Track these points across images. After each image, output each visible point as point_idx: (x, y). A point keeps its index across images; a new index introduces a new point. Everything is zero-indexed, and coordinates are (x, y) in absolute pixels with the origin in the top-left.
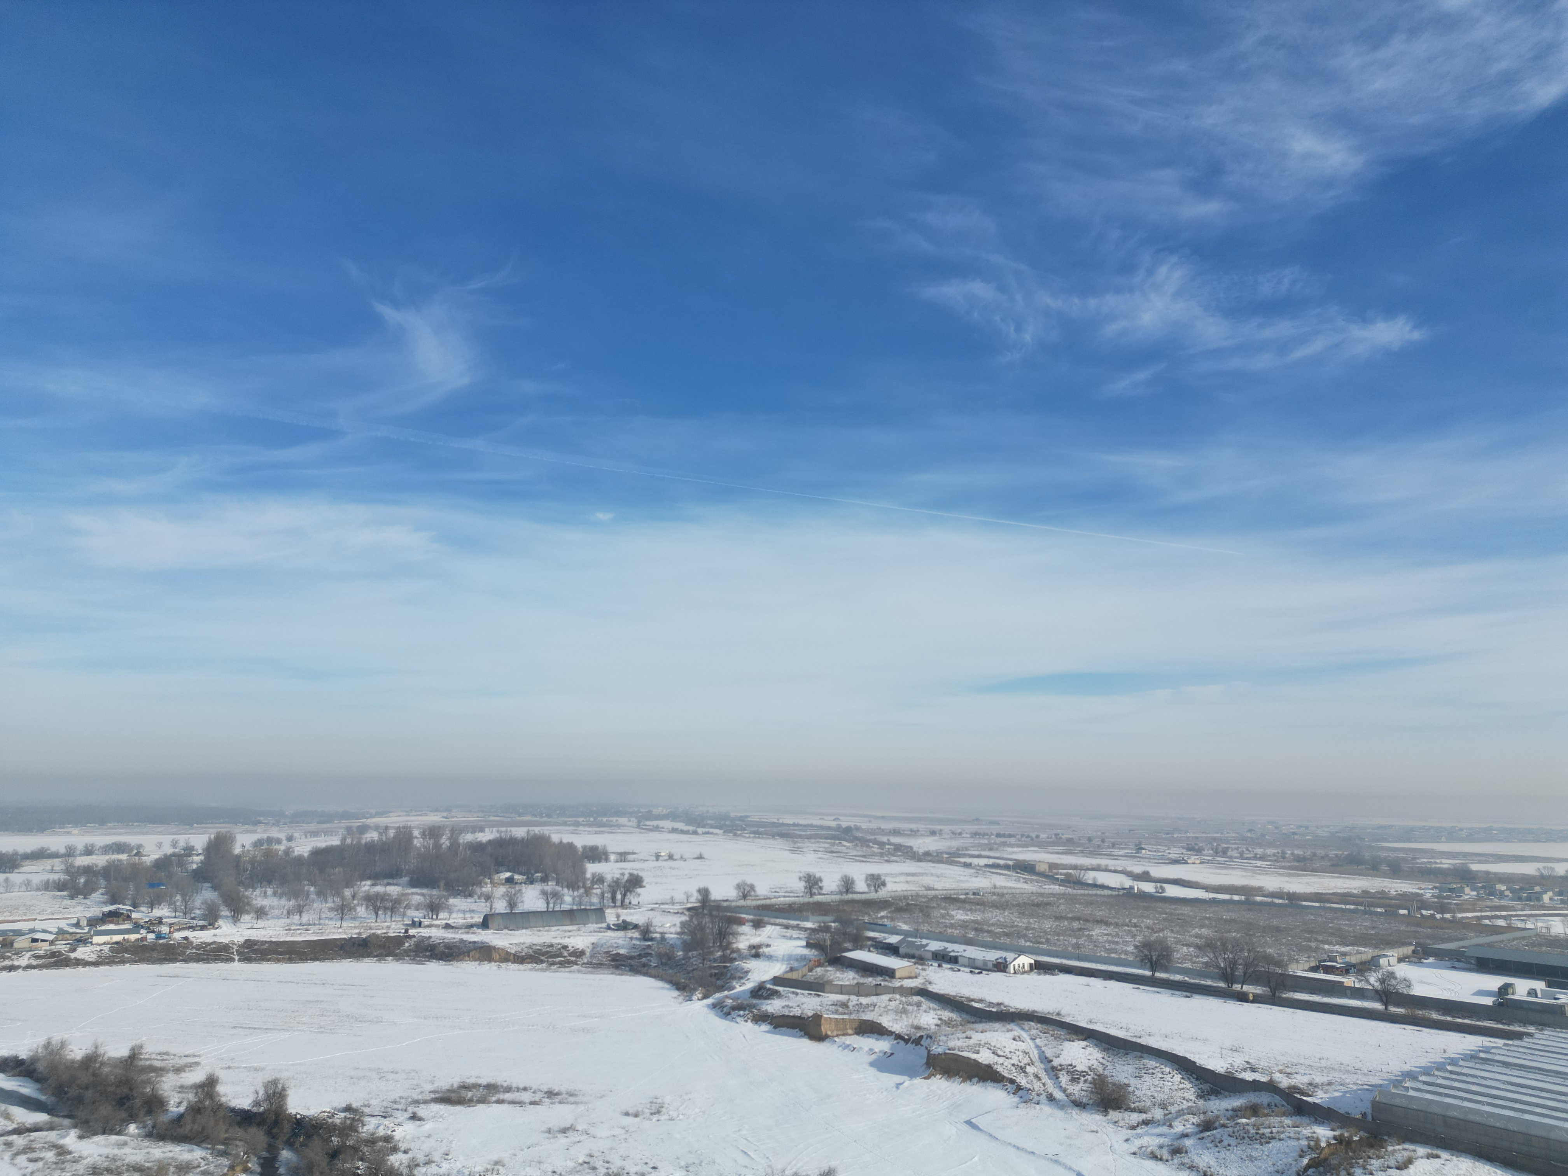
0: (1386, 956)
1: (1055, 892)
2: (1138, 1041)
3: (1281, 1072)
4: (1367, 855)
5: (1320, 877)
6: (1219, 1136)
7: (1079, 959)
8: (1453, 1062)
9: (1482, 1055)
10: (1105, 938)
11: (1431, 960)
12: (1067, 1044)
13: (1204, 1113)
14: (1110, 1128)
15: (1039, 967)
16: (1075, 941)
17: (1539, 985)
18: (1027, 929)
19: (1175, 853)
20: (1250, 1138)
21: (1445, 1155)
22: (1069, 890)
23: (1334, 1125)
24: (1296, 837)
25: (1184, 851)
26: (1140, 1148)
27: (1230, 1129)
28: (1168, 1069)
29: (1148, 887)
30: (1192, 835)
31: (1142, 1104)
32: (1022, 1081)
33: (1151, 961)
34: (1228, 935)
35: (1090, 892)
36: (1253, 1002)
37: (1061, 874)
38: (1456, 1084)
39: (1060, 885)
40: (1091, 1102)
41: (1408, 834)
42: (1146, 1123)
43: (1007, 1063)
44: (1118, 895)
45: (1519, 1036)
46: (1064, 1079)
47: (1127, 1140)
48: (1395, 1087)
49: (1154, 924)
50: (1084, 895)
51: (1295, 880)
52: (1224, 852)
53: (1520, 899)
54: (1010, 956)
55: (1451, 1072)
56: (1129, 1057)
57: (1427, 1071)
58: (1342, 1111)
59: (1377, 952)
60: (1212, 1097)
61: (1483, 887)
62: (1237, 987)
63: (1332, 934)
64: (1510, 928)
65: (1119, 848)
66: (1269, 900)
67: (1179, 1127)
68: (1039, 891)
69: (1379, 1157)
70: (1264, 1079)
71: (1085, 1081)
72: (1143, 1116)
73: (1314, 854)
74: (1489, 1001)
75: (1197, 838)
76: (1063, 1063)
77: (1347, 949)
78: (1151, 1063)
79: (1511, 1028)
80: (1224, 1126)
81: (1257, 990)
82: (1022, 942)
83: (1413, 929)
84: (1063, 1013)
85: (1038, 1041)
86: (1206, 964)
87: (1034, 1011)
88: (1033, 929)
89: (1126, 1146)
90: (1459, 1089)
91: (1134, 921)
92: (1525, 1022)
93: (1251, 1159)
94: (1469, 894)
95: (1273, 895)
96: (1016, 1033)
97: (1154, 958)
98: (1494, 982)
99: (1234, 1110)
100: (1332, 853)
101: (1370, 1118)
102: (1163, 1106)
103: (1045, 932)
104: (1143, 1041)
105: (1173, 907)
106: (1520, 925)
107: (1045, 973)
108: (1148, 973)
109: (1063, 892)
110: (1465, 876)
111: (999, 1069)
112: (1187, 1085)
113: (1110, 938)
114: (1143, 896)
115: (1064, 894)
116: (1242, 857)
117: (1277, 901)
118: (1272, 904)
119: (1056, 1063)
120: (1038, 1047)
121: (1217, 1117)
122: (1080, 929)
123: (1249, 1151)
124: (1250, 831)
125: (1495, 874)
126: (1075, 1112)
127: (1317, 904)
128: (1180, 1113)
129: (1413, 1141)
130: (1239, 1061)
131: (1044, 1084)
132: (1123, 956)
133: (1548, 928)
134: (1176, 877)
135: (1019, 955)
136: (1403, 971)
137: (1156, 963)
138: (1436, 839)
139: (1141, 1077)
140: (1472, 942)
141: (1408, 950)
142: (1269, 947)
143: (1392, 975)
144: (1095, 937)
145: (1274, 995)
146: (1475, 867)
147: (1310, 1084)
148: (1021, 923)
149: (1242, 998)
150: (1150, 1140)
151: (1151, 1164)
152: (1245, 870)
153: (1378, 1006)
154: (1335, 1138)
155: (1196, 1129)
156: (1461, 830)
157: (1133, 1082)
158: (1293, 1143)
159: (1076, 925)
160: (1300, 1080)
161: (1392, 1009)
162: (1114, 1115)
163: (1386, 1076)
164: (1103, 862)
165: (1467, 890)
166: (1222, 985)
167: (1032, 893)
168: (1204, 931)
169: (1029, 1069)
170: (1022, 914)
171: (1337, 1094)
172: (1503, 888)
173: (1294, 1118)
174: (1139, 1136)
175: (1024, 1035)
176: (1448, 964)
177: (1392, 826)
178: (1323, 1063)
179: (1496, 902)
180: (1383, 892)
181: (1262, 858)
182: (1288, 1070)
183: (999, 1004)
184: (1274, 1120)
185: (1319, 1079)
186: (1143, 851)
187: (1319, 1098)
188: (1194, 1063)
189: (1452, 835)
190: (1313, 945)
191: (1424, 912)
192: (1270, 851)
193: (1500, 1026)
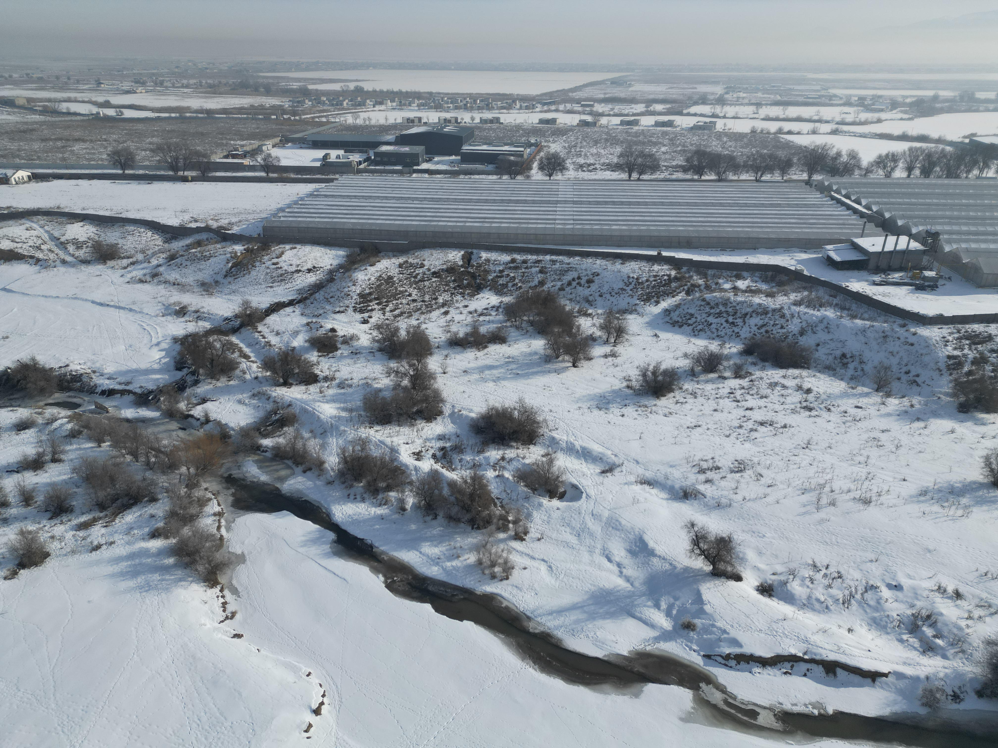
0: (266, 145)
1: (37, 120)
2: (120, 216)
3: (212, 219)
4: (251, 82)
5: (224, 97)
6: (179, 262)
7: (67, 168)
8: (302, 199)
9: (315, 193)
10: (84, 151)
11: (290, 144)
12: (69, 227)
13: (169, 251)
14: (109, 272)
15: (35, 177)
16: (61, 155)
17: (341, 152)
18: (19, 150)
19: (126, 85)
20: (199, 259)
21: (298, 246)
22: (48, 118)
23: (244, 243)
24: (208, 71)
25: (133, 84)
26: (131, 278)
27: (186, 257)
28: (142, 230)
29: (111, 112)
30: (137, 72)
31: (129, 253)
32: (40, 255)
33: (120, 163)
34: (171, 141)
35: (66, 119)
36: (191, 181)
37: (39, 106)
38: (304, 210)
39: (39, 115)
40: (93, 258)
41: (274, 67)
42: (133, 264)
43: (24, 246)
44: (89, 119)
45: (332, 180)
46: (71, 248)
47: (122, 276)
48: (274, 217)
49: (119, 138)
50: (60, 121)
51: (209, 100)
52: (161, 84)
53: (333, 105)
54: (9, 172)
55: (301, 205)
56: (115, 227)
57: (289, 206)
58: (247, 235)
59: (261, 143)
60: (173, 241)
61: (315, 99)
62: (181, 173)
63: (235, 134)
64: (328, 122)
65: (83, 84)
66: (195, 115)
67: (154, 262)
68: (22, 120)
69: (267, 255)
70: (203, 225)
71: (87, 247)
72: (131, 260)
73: (220, 82)
74: (318, 164)
75: (141, 74)
76: (69, 238)
77: (244, 142)
78: (131, 228)
79: (329, 177)
80: (182, 256)
81: (194, 174)
82: (17, 161)
83: (280, 127)
84: (62, 206)
85: (46, 227)
86: (159, 161)
87: (39, 208)
88: (25, 150)
89: (122, 279)
90: (305, 213)
91: (104, 137)
92: (334, 173)
93: (200, 270)
94: (308, 103)
95: (197, 111)
96: (28, 225)
97: (123, 161)
98: (320, 153)
99: (187, 246)
100: (231, 81)
101: (262, 236)
102: (143, 252)
103: (35, 151)
104: (123, 215)
105: (131, 125)
106: (333, 120)
107: (42, 181)
108: (120, 172)
109: (43, 120)
110: (305, 93)
111: (20, 251)
112: (156, 237)
113: (88, 151)
114: (107, 119)
115: (45, 122)
116: (174, 87)
117: (200, 115)
118: (197, 118)
119: (63, 239)
120: (47, 232)
121: (178, 251)
122: (63, 147)
123: (198, 266)
124: (177, 67)
125: (321, 91)
126: (83, 267)
127: (225, 116)
128: (154, 254)
129: (284, 243)
130: (187, 217)
131: (57, 254)
132: (100, 163)
133: (346, 121)
134: (130, 103)
135: (17, 171)
136: (276, 152)
137: (124, 164)
138: (289, 70)
139: (125, 238)
140: (310, 132)
141: (277, 140)
142: (198, 146)
143: (269, 155)
144: (77, 151)
145: (204, 175)
146: (310, 87)
147: (229, 224)
148: (13, 146)
149: (185, 179)
150: (137, 273)
151: (140, 286)
152: (177, 96)
153: (263, 174)
154: (245, 250)
155: (165, 261)
156: (303, 63)
157: (120, 241)
158: (223, 257)
159: (59, 144)
160: (224, 222)
161: (271, 175)
162: (110, 263)
163: (269, 212)
164: (72, 95)
165: (307, 101)
166: (171, 173)
167: (17, 122)
168: (155, 140)
169: (43, 247)
170: (12, 139)
171: (244, 226)
172: (325, 99)
173: (222, 244)
174: (130, 272)
175: (34, 225)
176: (299, 146)
177: (264, 62)
178: (236, 211)
179: (321, 108)
180: (262, 106)
181: (187, 87)
182: (216, 218)
183: (8, 208)
184: (211, 247)
185: (234, 220)
186: (102, 85)
187: (235, 230)
188: (159, 223)
189: (298, 67)
190: (224, 142)
191: (285, 116)
192: (192, 81)
193: (324, 177)
